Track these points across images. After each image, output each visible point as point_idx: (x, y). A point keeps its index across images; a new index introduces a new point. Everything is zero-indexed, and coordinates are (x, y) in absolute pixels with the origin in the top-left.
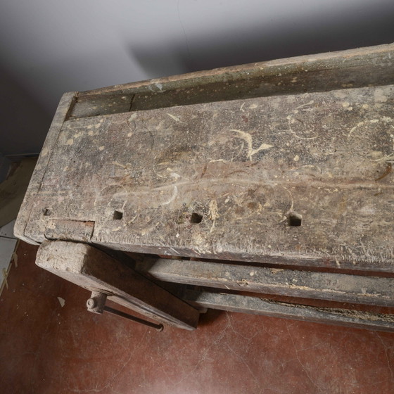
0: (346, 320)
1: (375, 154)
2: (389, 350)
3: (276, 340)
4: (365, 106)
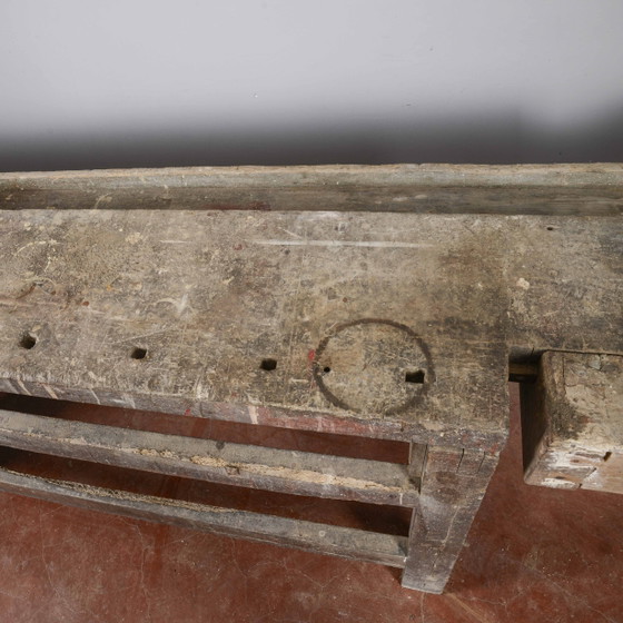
0: (72, 494)
1: (29, 273)
2: (146, 550)
3: (24, 532)
4: (41, 228)
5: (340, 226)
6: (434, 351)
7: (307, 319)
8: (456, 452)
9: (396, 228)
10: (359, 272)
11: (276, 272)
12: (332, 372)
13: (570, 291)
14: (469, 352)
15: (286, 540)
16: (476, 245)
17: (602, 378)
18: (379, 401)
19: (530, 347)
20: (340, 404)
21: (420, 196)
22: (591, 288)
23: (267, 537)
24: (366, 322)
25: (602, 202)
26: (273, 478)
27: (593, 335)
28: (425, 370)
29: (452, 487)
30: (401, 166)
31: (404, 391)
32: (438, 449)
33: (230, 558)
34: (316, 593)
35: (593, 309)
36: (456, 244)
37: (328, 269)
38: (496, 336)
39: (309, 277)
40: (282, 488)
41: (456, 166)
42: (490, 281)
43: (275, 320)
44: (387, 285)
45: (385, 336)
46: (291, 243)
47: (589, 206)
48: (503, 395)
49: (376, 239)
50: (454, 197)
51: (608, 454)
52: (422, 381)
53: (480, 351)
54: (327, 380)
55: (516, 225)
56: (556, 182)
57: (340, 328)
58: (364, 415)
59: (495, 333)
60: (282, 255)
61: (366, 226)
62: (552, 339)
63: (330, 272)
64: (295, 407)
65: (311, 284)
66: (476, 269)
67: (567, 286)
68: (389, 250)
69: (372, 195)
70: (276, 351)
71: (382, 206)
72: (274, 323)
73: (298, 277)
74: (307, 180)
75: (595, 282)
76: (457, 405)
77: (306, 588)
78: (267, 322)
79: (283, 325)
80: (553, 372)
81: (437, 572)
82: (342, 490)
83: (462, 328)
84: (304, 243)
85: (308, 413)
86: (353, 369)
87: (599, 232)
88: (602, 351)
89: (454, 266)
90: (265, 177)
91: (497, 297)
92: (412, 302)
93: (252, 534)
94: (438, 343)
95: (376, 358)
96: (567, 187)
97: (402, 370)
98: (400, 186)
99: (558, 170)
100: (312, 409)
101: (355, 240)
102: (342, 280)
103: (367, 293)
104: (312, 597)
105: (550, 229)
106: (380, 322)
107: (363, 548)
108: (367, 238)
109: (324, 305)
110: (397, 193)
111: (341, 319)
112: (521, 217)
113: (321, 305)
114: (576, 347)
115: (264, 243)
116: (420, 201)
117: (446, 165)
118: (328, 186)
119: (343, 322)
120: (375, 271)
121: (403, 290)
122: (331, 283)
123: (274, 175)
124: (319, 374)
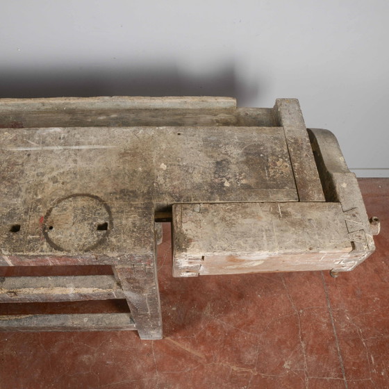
5: (62, 137)
6: (113, 210)
7: (39, 197)
8: (130, 267)
9: (95, 136)
10: (72, 165)
11: (22, 169)
12: (54, 229)
13: (187, 170)
14: (133, 209)
15: (65, 328)
16: (140, 145)
17: (200, 216)
18: (81, 243)
19: (165, 202)
20: (58, 248)
21: (114, 116)
22: (197, 167)
23: (54, 327)
24: (75, 196)
25: (209, 118)
26: (38, 295)
27: (197, 193)
28: (108, 222)
29: (137, 285)
30: (101, 98)
31: (95, 236)
32: (120, 266)
33: (39, 344)
34: (93, 354)
35: (197, 179)
36: (128, 145)
37: (53, 165)
38: (147, 198)
39: (41, 170)
40: (47, 300)
41: (132, 98)
42: (146, 166)
43: (20, 199)
44: (88, 173)
45: (86, 204)
46: (32, 149)
47: (202, 120)
48: (150, 232)
49: (83, 144)
50: (132, 116)
51: (203, 257)
52: (106, 229)
53: (138, 208)
54: (51, 234)
55: (162, 132)
56: (186, 107)
57: (59, 201)
58: (73, 253)
59: (147, 196)
60: (26, 157)
61: (78, 136)
62: (176, 197)
63: (54, 166)
64: (31, 254)
65: (43, 174)
66: (138, 160)
67: (186, 166)
68: (90, 150)
69: (86, 116)
70: (20, 219)
71: (92, 122)
72: (18, 202)
73: (35, 171)
74: (45, 107)
75: (199, 164)
76: (125, 241)
77: (87, 352)
78: (14, 201)
79: (25, 202)
80: (176, 216)
81: (154, 329)
82: (81, 295)
83: (129, 195)
84: (40, 148)
85: (40, 256)
86: (66, 226)
87: (203, 135)
88: (200, 202)
89: (127, 158)
90: (18, 106)
91: (149, 175)
92: (102, 182)
93: (44, 328)
94: (116, 205)
95: (80, 218)
96: (192, 110)
97: (94, 223)
98: (102, 110)
99: (185, 100)
100: (42, 254)
101: (70, 145)
102: (62, 171)
103: (76, 178)
104: (91, 356)
105: (179, 134)
106: (83, 195)
107: (110, 323)
108: (78, 144)
109: (51, 187)
110: (100, 114)
111: (60, 195)
112: (165, 127)
113: (48, 187)
114: (188, 201)
115: (14, 149)
116: (114, 119)
117: (127, 97)
118: (59, 111)
119: (61, 197)
120: (81, 164)
121: (97, 174)
122: (55, 173)
123: (24, 104)
124: (46, 231)
